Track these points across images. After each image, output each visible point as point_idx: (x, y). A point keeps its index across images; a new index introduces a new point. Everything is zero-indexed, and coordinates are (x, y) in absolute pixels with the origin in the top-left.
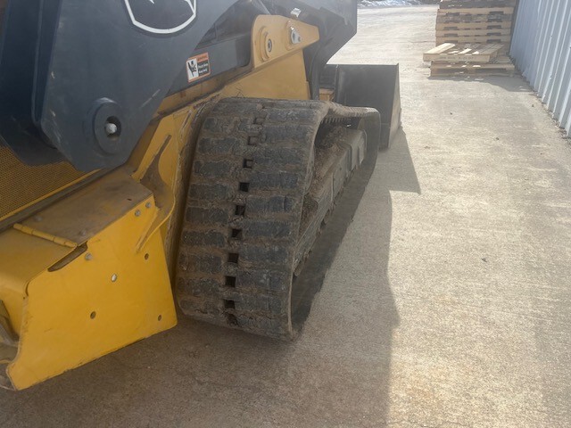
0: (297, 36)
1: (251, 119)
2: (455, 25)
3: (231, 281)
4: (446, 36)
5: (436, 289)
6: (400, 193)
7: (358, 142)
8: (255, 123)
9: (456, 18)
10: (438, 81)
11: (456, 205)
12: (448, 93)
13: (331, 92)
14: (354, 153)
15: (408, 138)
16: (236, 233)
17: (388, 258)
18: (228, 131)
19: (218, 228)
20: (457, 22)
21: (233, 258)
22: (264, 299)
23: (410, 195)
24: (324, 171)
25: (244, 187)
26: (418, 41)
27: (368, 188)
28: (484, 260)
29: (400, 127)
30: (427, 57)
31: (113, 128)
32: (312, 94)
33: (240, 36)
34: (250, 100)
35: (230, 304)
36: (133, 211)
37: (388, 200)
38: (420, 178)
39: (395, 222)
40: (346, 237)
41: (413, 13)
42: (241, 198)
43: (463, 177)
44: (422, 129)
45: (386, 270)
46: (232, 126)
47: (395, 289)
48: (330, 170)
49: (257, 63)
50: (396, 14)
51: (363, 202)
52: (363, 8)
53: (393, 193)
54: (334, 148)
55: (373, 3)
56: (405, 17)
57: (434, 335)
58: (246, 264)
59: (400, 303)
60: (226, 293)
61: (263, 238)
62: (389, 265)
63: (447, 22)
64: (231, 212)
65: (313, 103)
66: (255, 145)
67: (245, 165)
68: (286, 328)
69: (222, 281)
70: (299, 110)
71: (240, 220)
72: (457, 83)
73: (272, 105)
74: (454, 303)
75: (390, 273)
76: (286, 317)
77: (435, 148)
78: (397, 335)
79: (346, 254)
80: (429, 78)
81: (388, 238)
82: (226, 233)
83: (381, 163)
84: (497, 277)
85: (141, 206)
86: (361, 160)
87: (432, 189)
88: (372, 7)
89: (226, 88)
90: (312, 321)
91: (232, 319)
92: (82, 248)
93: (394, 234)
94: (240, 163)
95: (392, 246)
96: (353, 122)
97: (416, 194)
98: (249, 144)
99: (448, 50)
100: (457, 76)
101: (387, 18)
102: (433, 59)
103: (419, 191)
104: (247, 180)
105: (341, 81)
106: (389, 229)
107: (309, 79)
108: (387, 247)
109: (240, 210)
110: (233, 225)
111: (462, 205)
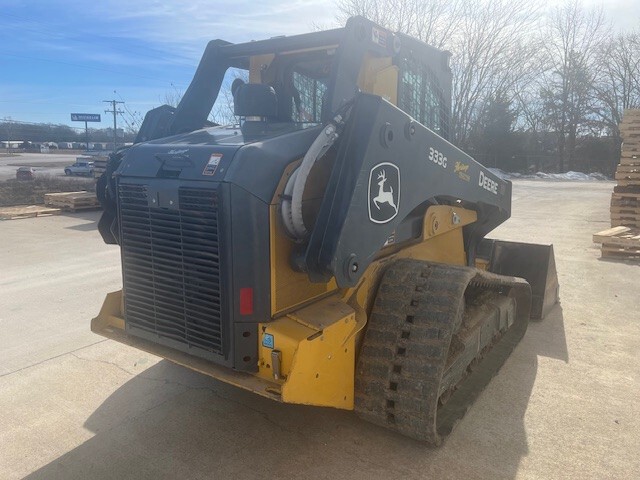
0: (458, 218)
1: (419, 273)
2: (632, 209)
3: (393, 386)
4: (622, 218)
5: (566, 437)
6: (547, 359)
7: (507, 307)
8: (422, 276)
9: (633, 203)
10: (609, 263)
11: (602, 377)
12: (617, 276)
13: (487, 262)
14: (502, 315)
15: (564, 313)
16: (401, 351)
17: (526, 408)
18: (402, 280)
19: (388, 346)
20: (635, 206)
21: (397, 369)
22: (417, 401)
23: (557, 362)
24: (472, 324)
25: (410, 319)
26: (594, 220)
27: (517, 350)
28: (616, 422)
29: (557, 302)
30: (597, 239)
31: (355, 267)
32: (469, 262)
33: (417, 218)
34: (419, 262)
35: (391, 404)
36: (345, 319)
37: (534, 363)
38: (570, 349)
39: (538, 381)
40: (490, 385)
41: (594, 190)
42: (407, 327)
43: (614, 354)
44: (581, 307)
45: (522, 416)
46: (404, 277)
47: (528, 430)
48: (479, 324)
49: (426, 236)
50: (574, 189)
51: (509, 361)
52: (537, 180)
53: (540, 358)
54: (484, 307)
55: (550, 176)
56: (585, 194)
57: (556, 466)
58: (406, 375)
59: (531, 441)
60: (389, 394)
61: (421, 356)
62: (527, 412)
63: (623, 206)
64: (399, 336)
65: (467, 268)
66: (420, 291)
67: (412, 304)
68: (431, 428)
69: (387, 385)
70: (454, 272)
71: (405, 341)
72: (629, 267)
73: (435, 266)
74: (580, 448)
75: (526, 419)
76: (432, 419)
77: (591, 326)
78: (525, 461)
79: (487, 398)
80: (599, 259)
81: (529, 394)
82: (394, 350)
83: (532, 332)
84: (625, 436)
85: (349, 317)
86: (510, 323)
87: (580, 359)
88: (549, 180)
89: (402, 251)
90: (453, 439)
91: (391, 416)
92: (321, 332)
93: (534, 391)
94: (409, 302)
95: (531, 399)
96: (504, 290)
97: (563, 362)
98: (416, 290)
99: (622, 234)
100: (631, 260)
101: (563, 193)
102: (604, 241)
103: (567, 360)
104: (413, 314)
105: (498, 254)
106: (532, 386)
107: (466, 249)
108: (527, 400)
109: (406, 335)
110: (399, 345)
111: (608, 377)
